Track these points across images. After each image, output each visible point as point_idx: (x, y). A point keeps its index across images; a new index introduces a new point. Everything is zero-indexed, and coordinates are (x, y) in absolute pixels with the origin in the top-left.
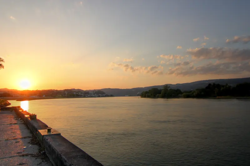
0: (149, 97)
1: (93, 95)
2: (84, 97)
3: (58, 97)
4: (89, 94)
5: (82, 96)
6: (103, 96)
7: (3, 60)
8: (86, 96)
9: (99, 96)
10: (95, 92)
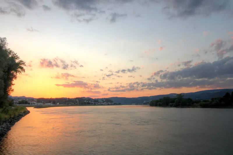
0: (160, 105)
1: (103, 103)
2: (95, 105)
3: (70, 105)
4: (99, 102)
5: (93, 104)
6: (112, 105)
7: (24, 63)
8: (97, 104)
9: (109, 105)
10: (104, 100)
